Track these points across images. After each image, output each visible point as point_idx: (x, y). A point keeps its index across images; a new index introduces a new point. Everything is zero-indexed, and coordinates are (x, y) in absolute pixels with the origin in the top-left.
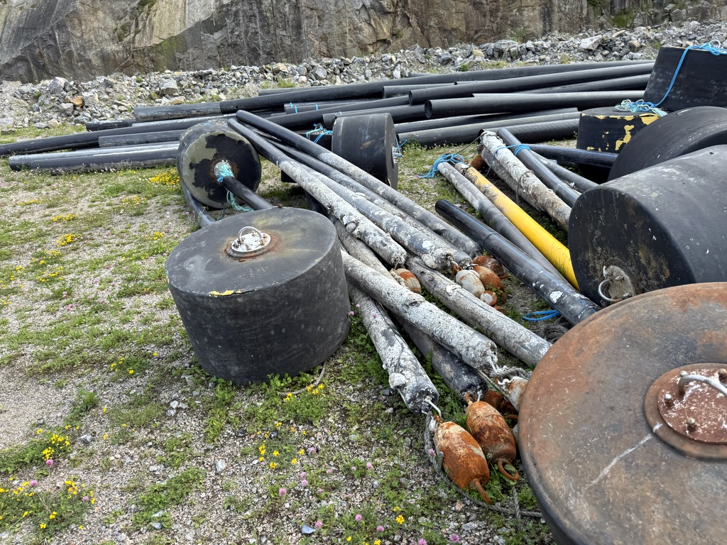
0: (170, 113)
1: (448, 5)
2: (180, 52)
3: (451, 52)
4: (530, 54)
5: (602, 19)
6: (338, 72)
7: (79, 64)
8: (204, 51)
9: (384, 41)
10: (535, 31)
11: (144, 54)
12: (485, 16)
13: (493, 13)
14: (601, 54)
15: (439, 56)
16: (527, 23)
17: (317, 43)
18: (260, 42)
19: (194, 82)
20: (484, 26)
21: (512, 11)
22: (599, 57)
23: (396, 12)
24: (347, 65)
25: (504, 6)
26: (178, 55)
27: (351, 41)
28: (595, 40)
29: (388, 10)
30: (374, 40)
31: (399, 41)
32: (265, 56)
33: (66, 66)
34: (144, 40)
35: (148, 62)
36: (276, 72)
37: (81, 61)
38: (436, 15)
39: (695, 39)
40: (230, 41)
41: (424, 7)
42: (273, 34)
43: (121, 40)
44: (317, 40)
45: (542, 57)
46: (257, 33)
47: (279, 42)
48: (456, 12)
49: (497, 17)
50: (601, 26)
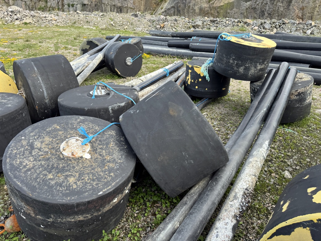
2: (230, 10)
6: (278, 26)
7: (191, 11)
8: (240, 10)
11: (216, 9)
17: (297, 11)
18: (267, 8)
19: (209, 23)
24: (285, 24)
26: (228, 11)
33: (187, 11)
34: (218, 3)
35: (216, 13)
36: (246, 23)
37: (192, 10)
40: (253, 6)
42: (275, 5)
43: (209, 2)
44: (298, 9)
47: (277, 8)
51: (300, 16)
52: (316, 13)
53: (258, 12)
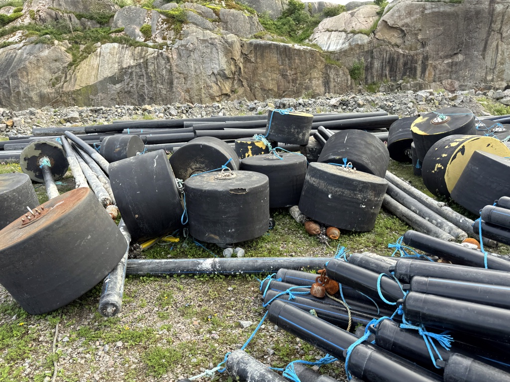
0: (55, 132)
1: (266, 75)
2: (93, 95)
3: (255, 104)
4: (301, 106)
5: (360, 87)
6: (185, 112)
7: (24, 100)
8: (109, 95)
9: (226, 95)
10: (319, 93)
11: (69, 95)
12: (289, 82)
13: (294, 81)
14: (342, 108)
15: (248, 106)
16: (314, 88)
17: (183, 93)
18: (146, 91)
19: (90, 114)
20: (289, 88)
21: (305, 80)
22: (340, 110)
23: (234, 78)
24: (191, 108)
25: (301, 77)
26: (91, 97)
27: (205, 94)
28: (338, 100)
29: (229, 76)
30: (220, 94)
31: (236, 95)
32: (149, 100)
33: (15, 100)
34: (70, 86)
35: (71, 100)
36: (145, 110)
37: (25, 98)
38: (259, 81)
39: (394, 101)
40: (126, 90)
41: (251, 76)
42: (155, 87)
43: (54, 85)
44: (183, 92)
45: (307, 109)
46: (144, 85)
47: (158, 92)
48: (271, 80)
49: (296, 83)
50: (360, 91)
51: (188, 99)
52: (203, 95)
53: (136, 96)
